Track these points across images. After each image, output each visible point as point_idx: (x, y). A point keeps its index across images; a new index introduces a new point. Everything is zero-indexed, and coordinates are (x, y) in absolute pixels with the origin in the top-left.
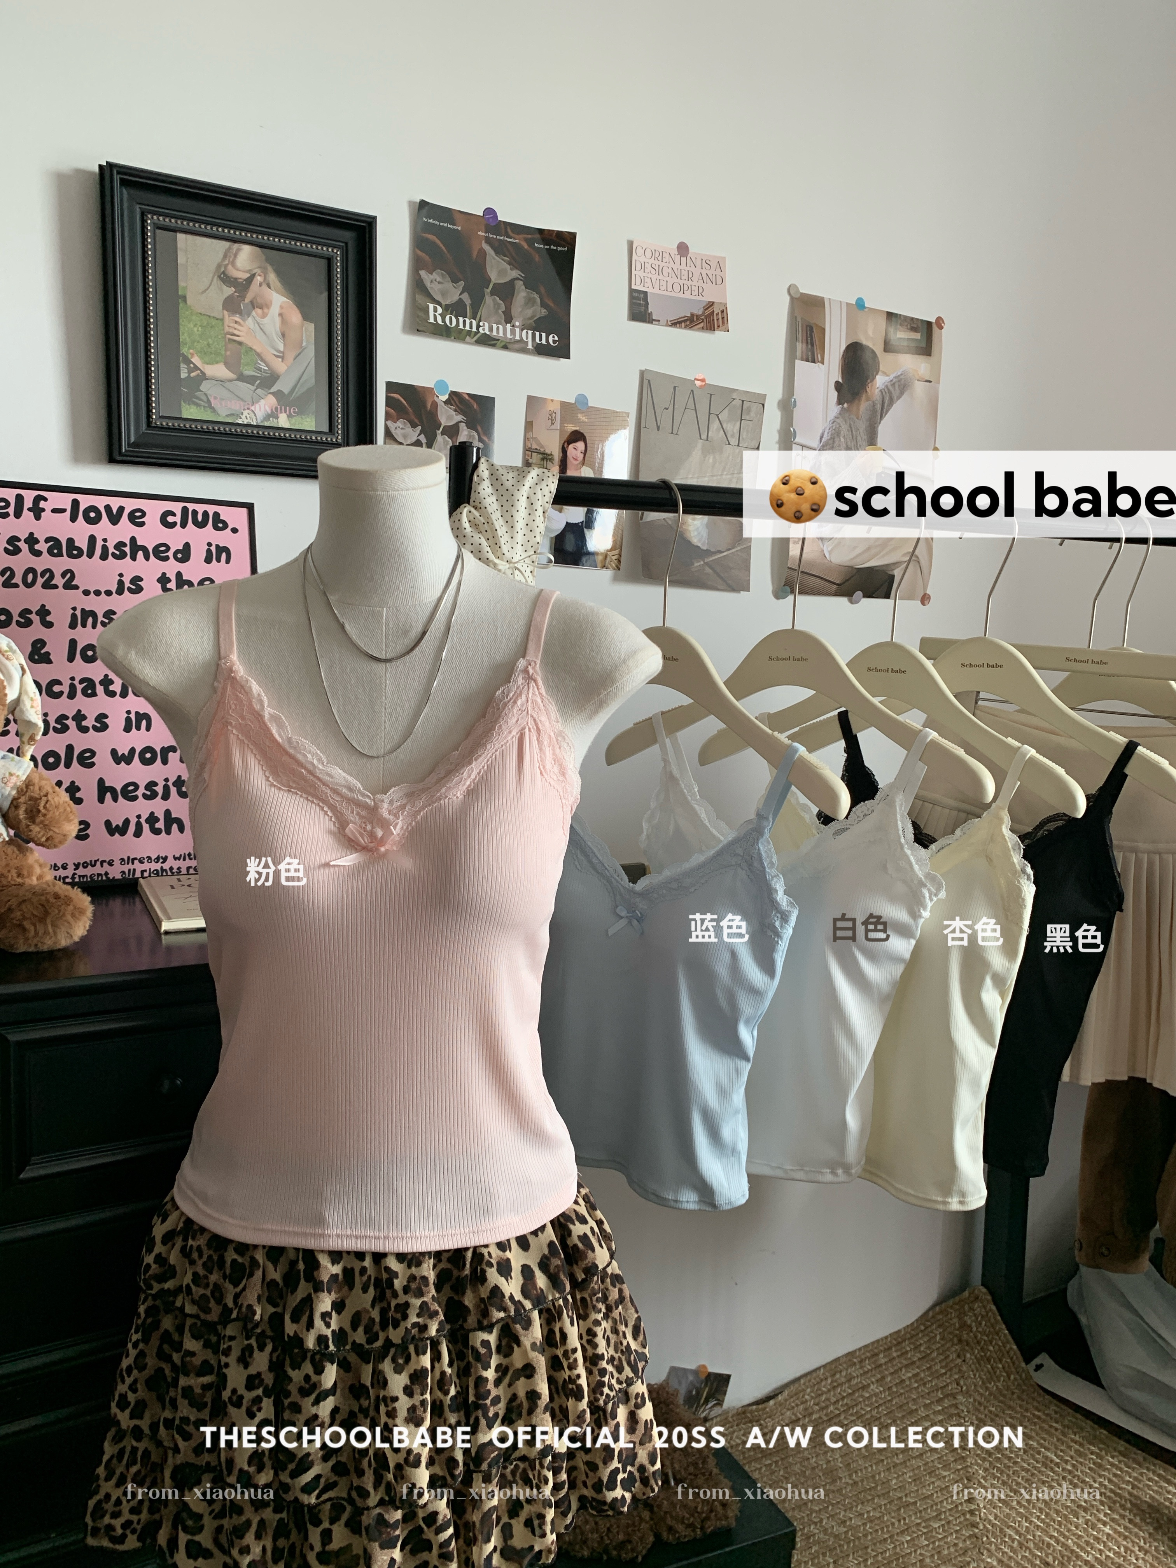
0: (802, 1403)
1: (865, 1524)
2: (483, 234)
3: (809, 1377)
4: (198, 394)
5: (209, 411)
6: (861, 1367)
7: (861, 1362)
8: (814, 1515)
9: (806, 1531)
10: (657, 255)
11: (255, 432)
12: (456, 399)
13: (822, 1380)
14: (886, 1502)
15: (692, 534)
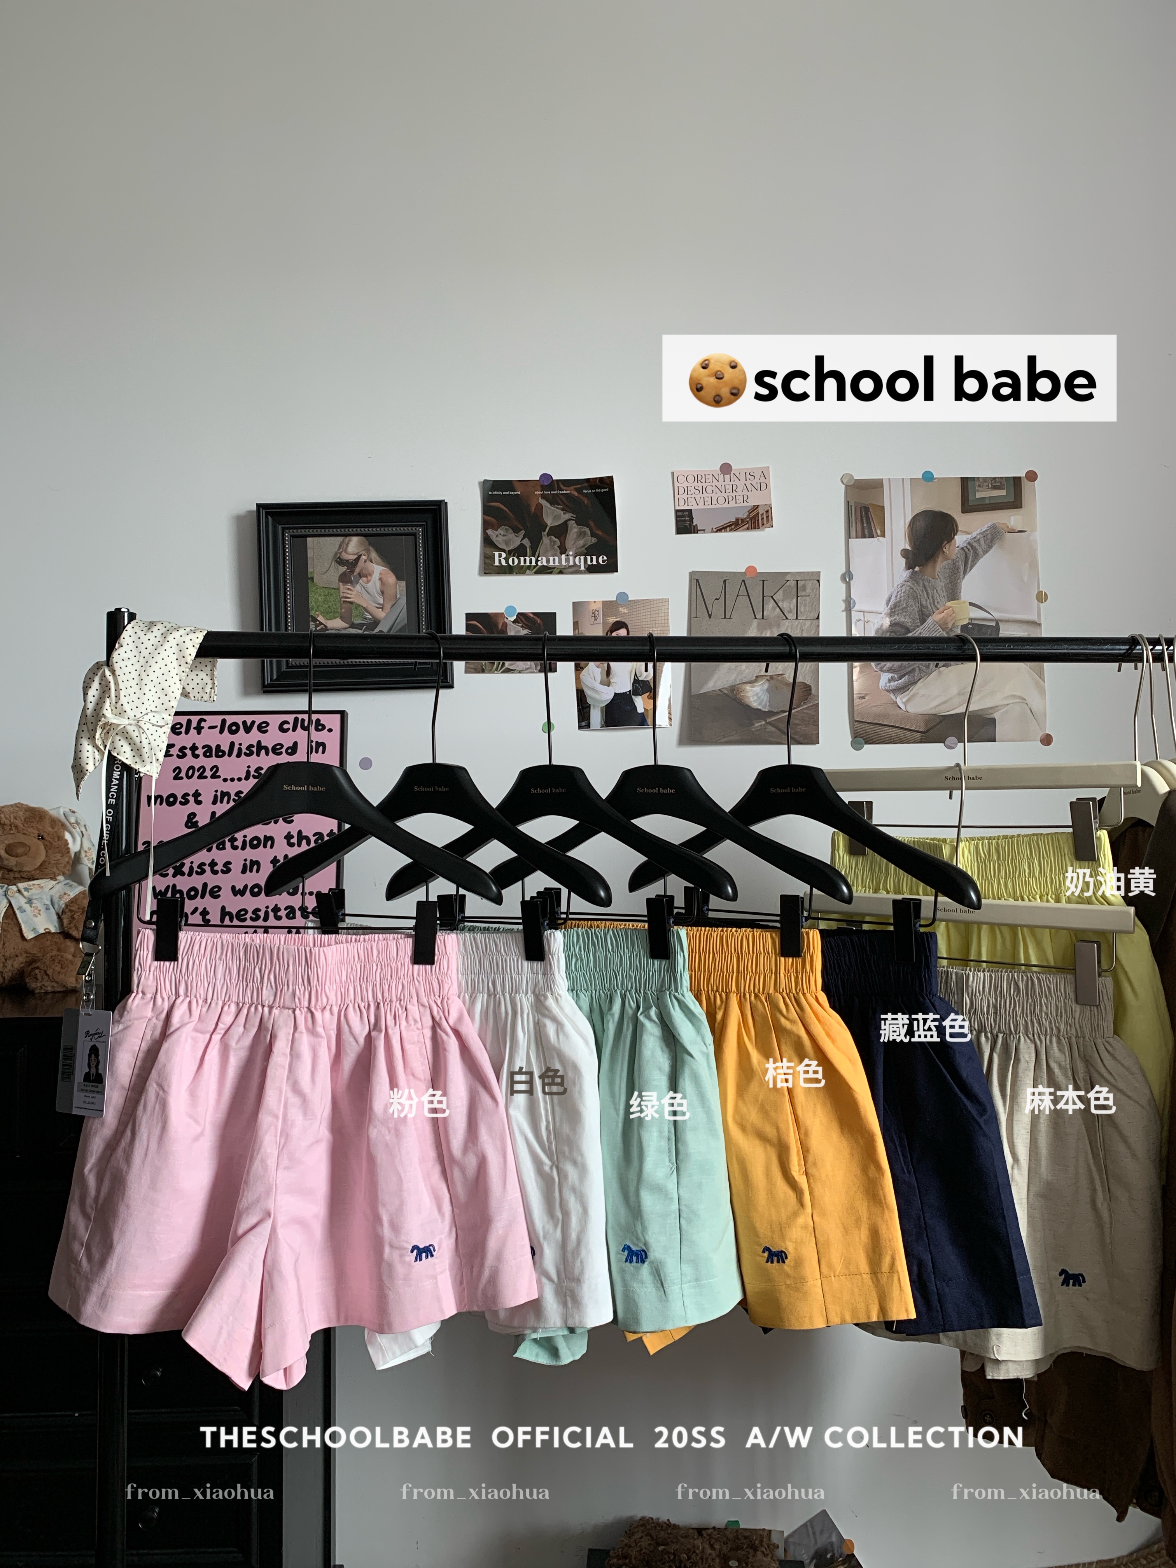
10: (700, 477)
12: (522, 618)
15: (751, 699)
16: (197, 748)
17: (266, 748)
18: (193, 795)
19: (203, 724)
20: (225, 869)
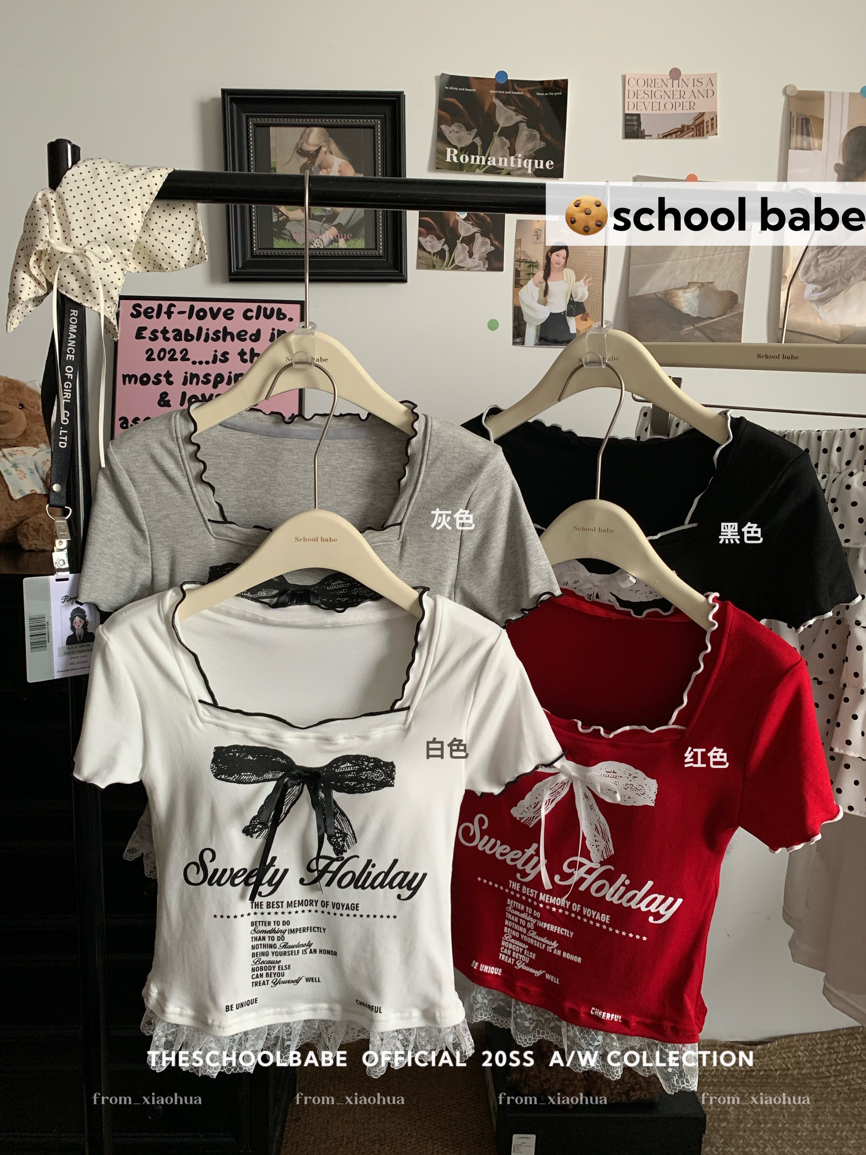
2: (494, 92)
4: (284, 231)
5: (292, 241)
10: (650, 82)
12: (473, 216)
15: (683, 305)
16: (168, 332)
17: (232, 334)
18: (165, 376)
19: (173, 309)
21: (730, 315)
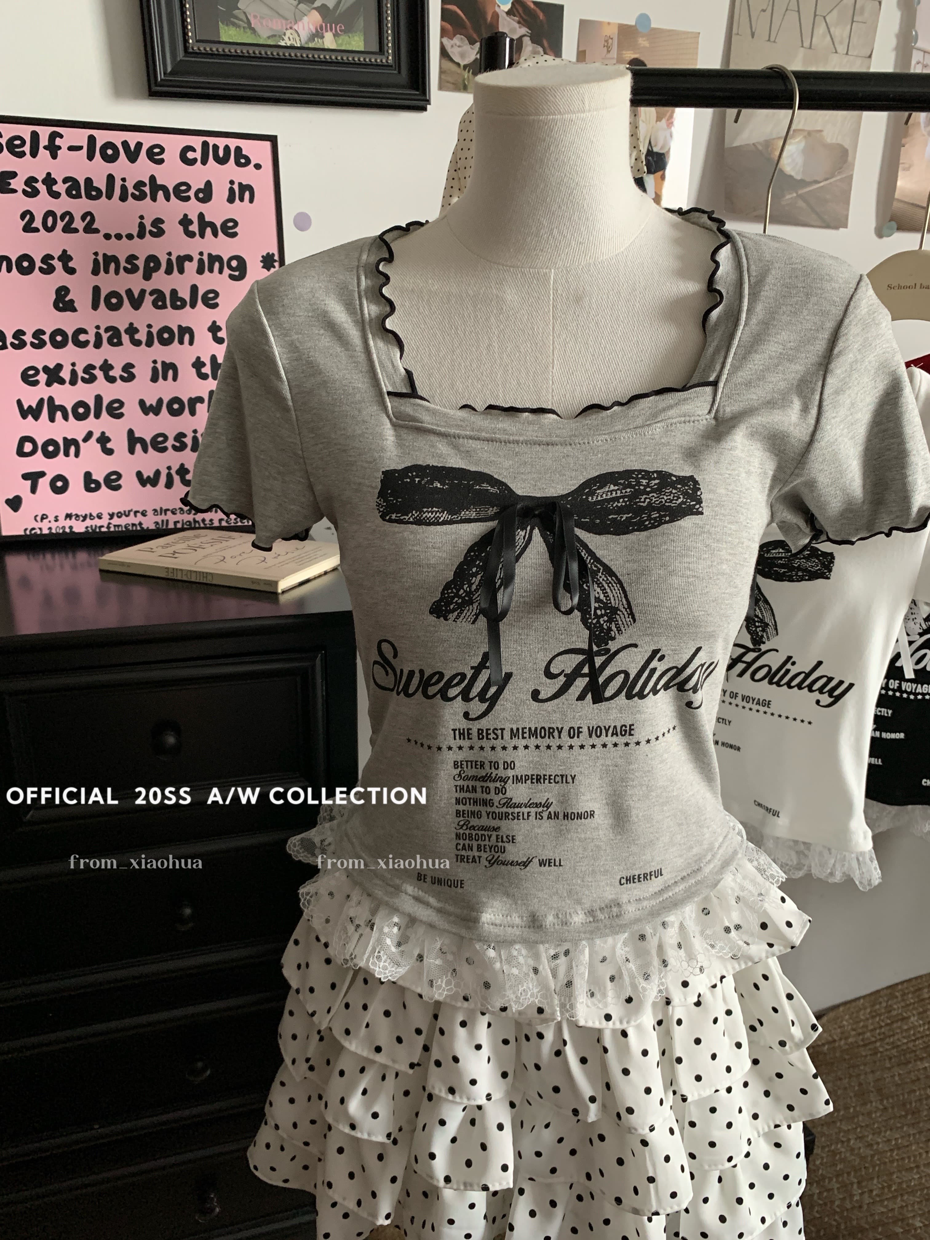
0: (840, 1027)
1: (892, 1150)
3: (848, 1006)
4: (236, 12)
5: (249, 32)
6: (903, 1000)
7: (904, 995)
8: (842, 1134)
9: (833, 1147)
11: (299, 55)
12: (519, 8)
13: (860, 1009)
14: (915, 1131)
15: (788, 163)
16: (55, 182)
17: (164, 188)
18: (60, 259)
19: (58, 141)
20: (126, 375)
21: (839, 178)
